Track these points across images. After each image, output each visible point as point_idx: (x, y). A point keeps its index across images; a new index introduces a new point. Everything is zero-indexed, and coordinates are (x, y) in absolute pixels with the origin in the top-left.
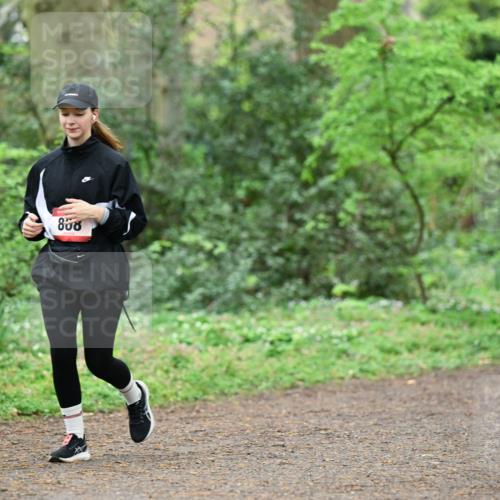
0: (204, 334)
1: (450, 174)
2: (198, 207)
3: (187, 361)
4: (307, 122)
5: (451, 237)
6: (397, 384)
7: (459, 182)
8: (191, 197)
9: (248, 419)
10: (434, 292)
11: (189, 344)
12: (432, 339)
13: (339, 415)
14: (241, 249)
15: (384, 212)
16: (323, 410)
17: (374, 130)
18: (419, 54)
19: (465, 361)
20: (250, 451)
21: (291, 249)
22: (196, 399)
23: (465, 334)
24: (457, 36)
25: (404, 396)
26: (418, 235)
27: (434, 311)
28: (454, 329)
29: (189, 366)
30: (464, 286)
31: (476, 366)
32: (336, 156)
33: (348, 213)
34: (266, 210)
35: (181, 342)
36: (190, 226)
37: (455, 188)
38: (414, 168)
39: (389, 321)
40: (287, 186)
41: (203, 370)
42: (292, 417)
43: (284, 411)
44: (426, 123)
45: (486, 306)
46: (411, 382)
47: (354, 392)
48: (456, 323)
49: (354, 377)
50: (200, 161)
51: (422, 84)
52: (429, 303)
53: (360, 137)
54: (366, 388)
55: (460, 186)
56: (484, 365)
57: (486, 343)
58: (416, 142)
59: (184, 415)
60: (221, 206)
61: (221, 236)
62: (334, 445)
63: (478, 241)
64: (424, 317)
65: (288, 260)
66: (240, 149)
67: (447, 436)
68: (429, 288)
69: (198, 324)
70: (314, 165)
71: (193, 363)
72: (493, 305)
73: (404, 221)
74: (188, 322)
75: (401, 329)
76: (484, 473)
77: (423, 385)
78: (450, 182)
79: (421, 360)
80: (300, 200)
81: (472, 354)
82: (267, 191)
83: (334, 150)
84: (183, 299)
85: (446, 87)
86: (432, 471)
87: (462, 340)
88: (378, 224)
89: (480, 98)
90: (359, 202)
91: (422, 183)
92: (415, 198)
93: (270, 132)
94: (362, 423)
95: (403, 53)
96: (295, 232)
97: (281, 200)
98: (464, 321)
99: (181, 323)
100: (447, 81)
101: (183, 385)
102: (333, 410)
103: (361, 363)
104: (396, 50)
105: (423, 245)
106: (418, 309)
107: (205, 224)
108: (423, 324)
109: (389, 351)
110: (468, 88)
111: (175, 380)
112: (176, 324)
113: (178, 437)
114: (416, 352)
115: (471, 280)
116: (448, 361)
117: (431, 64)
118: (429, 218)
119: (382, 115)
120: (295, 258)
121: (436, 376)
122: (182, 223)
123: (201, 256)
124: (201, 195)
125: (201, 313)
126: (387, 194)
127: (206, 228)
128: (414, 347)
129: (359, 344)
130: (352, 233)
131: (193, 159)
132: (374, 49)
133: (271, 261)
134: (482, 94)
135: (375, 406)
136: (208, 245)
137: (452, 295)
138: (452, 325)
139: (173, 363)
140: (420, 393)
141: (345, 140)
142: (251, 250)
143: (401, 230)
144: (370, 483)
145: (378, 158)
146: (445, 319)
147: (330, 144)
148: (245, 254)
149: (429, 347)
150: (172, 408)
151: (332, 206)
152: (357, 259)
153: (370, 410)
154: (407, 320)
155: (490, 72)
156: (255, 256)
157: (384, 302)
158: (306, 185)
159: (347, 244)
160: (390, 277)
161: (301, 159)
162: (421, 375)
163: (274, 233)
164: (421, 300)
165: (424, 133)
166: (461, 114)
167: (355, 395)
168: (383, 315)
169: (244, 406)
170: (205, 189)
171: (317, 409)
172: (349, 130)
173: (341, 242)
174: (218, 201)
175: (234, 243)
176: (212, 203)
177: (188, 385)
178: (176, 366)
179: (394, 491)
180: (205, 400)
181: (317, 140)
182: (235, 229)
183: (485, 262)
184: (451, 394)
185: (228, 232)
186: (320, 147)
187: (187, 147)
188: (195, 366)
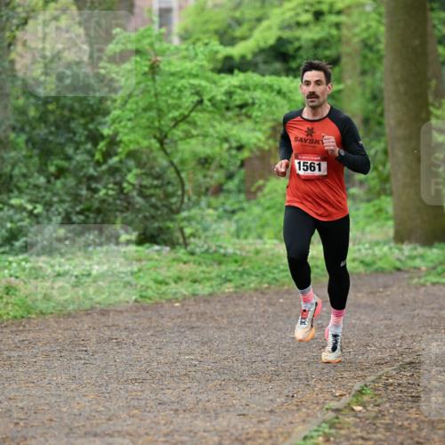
0: (27, 270)
1: (202, 156)
2: (22, 180)
3: (16, 290)
4: (99, 118)
5: (204, 201)
6: (167, 306)
7: (209, 160)
8: (16, 171)
9: (60, 331)
10: (192, 240)
11: (17, 277)
12: (191, 274)
13: (126, 328)
14: (53, 209)
15: (155, 182)
16: (113, 325)
17: (148, 124)
18: (178, 69)
19: (216, 289)
20: (63, 354)
21: (89, 209)
22: (23, 317)
23: (215, 270)
24: (205, 55)
25: (172, 315)
26: (181, 198)
27: (192, 254)
28: (207, 266)
29: (17, 293)
30: (214, 236)
31: (224, 293)
32: (120, 142)
33: (130, 183)
34: (71, 181)
35: (11, 276)
36: (16, 193)
37: (207, 166)
38: (177, 151)
39: (161, 261)
40: (85, 164)
41: (26, 297)
42: (91, 330)
43: (86, 326)
44: (184, 118)
45: (230, 250)
46: (177, 304)
47: (136, 312)
48: (208, 262)
49: (136, 301)
50: (22, 145)
51: (180, 91)
52: (189, 248)
53: (137, 129)
54: (145, 309)
55: (210, 164)
56: (229, 292)
57: (231, 277)
58: (178, 133)
59: (14, 328)
60: (38, 178)
61: (39, 200)
62: (123, 350)
63: (223, 204)
64: (185, 258)
65: (87, 217)
66: (51, 138)
67: (204, 344)
68: (189, 237)
69: (23, 263)
70: (104, 149)
71: (20, 291)
72: (235, 249)
73: (170, 189)
74: (16, 262)
75: (169, 267)
76: (231, 369)
77: (186, 307)
78: (203, 161)
79: (184, 289)
80: (95, 174)
81: (221, 284)
82: (71, 167)
83: (118, 139)
84: (12, 245)
85: (197, 93)
86: (194, 369)
87: (213, 275)
88: (152, 191)
89: (222, 101)
90: (137, 176)
91: (183, 162)
92: (178, 172)
93: (73, 125)
94: (142, 334)
95: (167, 69)
96: (92, 197)
97: (81, 174)
98: (215, 261)
99: (10, 263)
100: (199, 89)
101: (13, 307)
102: (121, 325)
103: (141, 291)
104: (161, 66)
105: (184, 206)
106: (181, 253)
107: (28, 191)
108: (185, 263)
109: (161, 283)
110: (213, 94)
111: (7, 303)
112: (7, 264)
113: (9, 345)
114: (180, 284)
115: (218, 232)
116: (203, 289)
117: (187, 77)
118: (188, 187)
119: (153, 114)
120: (92, 215)
121: (195, 300)
122: (10, 191)
123: (25, 214)
124: (24, 170)
125: (25, 256)
126: (157, 169)
127: (27, 194)
128: (178, 280)
129: (139, 277)
130: (133, 197)
131: (17, 144)
132: (146, 66)
133: (74, 218)
134: (224, 98)
135: (151, 323)
136: (30, 207)
137: (205, 242)
138: (205, 263)
139: (6, 291)
140: (184, 312)
141: (126, 131)
142: (60, 210)
143: (168, 196)
144: (149, 377)
145: (151, 144)
146: (201, 260)
147: (116, 134)
148: (56, 213)
149: (190, 279)
150: (6, 323)
151: (118, 179)
152: (137, 216)
153: (148, 324)
154: (174, 260)
155: (229, 82)
156: (63, 214)
157: (156, 247)
158: (98, 164)
159: (129, 206)
160: (160, 229)
161: (95, 144)
162: (184, 299)
163: (76, 198)
164: (183, 246)
165: (183, 126)
166: (210, 112)
167: (137, 314)
168: (156, 257)
169: (57, 322)
170: (27, 167)
171: (109, 324)
172: (130, 124)
173: (125, 204)
174: (36, 175)
175: (48, 205)
176: (32, 176)
177: (16, 307)
178: (7, 294)
179: (166, 383)
180: (29, 318)
181: (106, 131)
182: (49, 195)
183: (230, 219)
184: (206, 313)
185: (43, 197)
186: (108, 136)
187: (12, 136)
188: (21, 293)
